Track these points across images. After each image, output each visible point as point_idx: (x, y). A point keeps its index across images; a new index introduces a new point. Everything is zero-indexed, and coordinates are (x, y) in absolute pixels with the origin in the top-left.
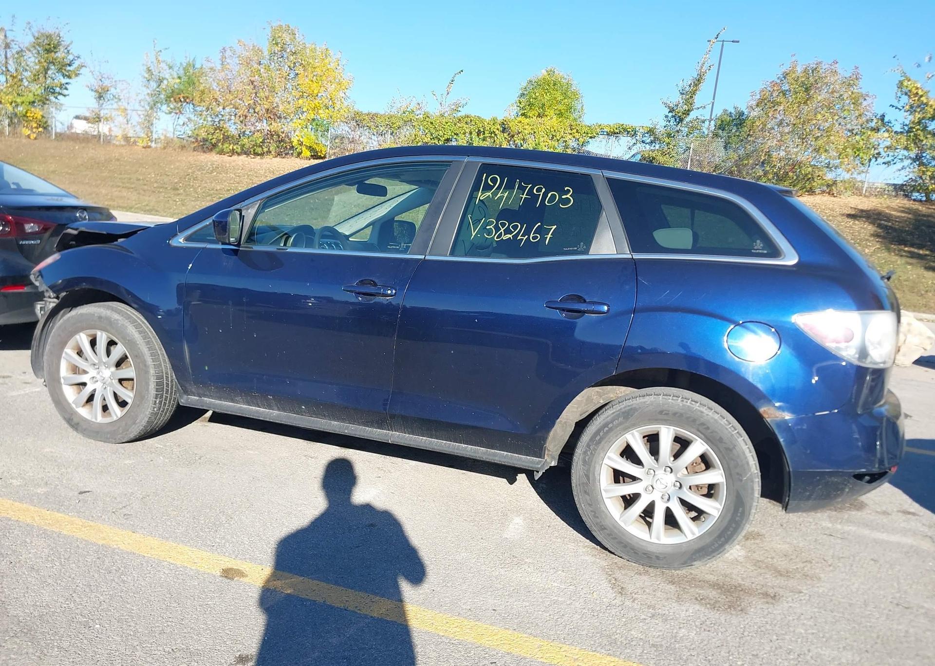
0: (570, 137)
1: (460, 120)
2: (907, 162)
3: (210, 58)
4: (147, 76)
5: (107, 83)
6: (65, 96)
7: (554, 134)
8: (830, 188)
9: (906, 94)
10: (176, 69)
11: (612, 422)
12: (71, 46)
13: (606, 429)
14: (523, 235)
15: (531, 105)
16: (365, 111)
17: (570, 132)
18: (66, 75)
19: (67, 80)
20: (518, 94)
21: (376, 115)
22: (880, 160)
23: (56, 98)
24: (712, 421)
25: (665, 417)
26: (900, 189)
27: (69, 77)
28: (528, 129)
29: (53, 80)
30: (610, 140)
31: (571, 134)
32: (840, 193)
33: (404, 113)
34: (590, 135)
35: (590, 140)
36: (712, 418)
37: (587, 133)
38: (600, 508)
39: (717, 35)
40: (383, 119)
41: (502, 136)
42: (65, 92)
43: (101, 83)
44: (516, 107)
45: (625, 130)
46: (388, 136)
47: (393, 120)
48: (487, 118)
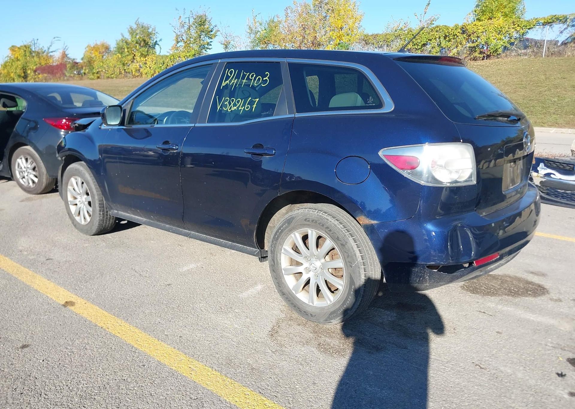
0: (513, 30)
1: (432, 30)
3: (278, 15)
4: (249, 31)
5: (229, 39)
6: (210, 49)
10: (263, 25)
11: (282, 226)
12: (211, 20)
13: (280, 231)
14: (242, 107)
15: (483, 12)
16: (370, 34)
17: (512, 27)
18: (210, 37)
19: (211, 40)
20: (475, 5)
21: (377, 35)
23: (206, 51)
24: (333, 225)
25: (308, 223)
27: (211, 38)
28: (481, 29)
29: (204, 41)
30: (545, 29)
31: (513, 28)
33: (396, 31)
34: (528, 27)
35: (529, 31)
36: (333, 224)
37: (526, 26)
38: (281, 281)
40: (381, 37)
41: (462, 36)
42: (210, 47)
43: (226, 39)
44: (472, 15)
45: (558, 19)
46: (385, 47)
47: (388, 37)
48: (451, 25)
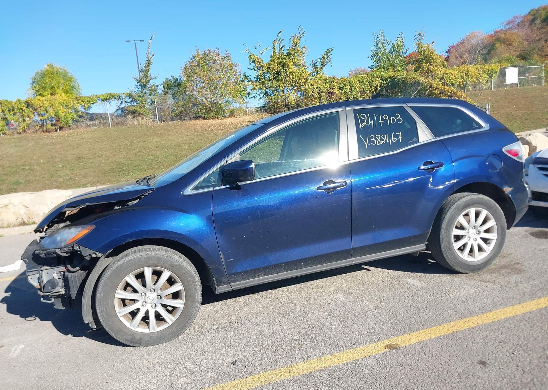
0: (78, 105)
2: (262, 95)
7: (67, 104)
8: (232, 113)
9: (253, 62)
14: (389, 140)
15: (44, 88)
20: (31, 82)
22: (250, 96)
26: (263, 109)
28: (46, 104)
30: (105, 104)
31: (78, 103)
32: (237, 115)
34: (91, 102)
35: (92, 105)
39: (151, 38)
44: (32, 91)
45: (113, 96)
48: (13, 100)
